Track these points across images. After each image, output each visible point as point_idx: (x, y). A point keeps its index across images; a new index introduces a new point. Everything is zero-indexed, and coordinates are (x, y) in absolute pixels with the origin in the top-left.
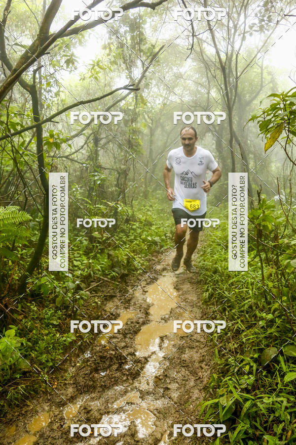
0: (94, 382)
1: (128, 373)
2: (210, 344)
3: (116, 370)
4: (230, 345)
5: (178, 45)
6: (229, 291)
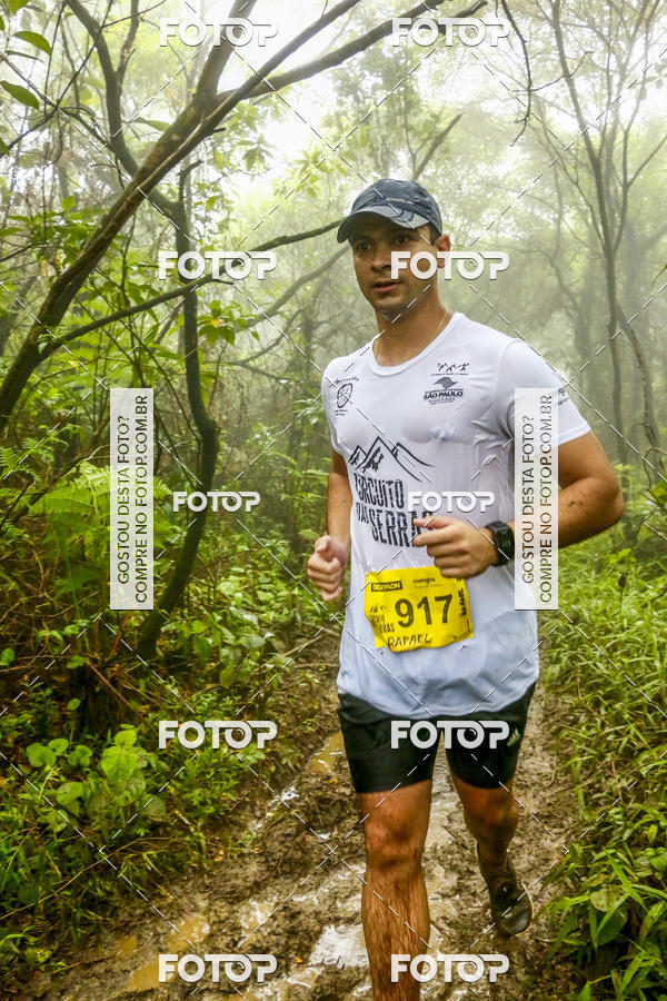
0: (304, 853)
2: (564, 778)
3: (353, 829)
4: (612, 782)
5: (491, 115)
6: (609, 662)
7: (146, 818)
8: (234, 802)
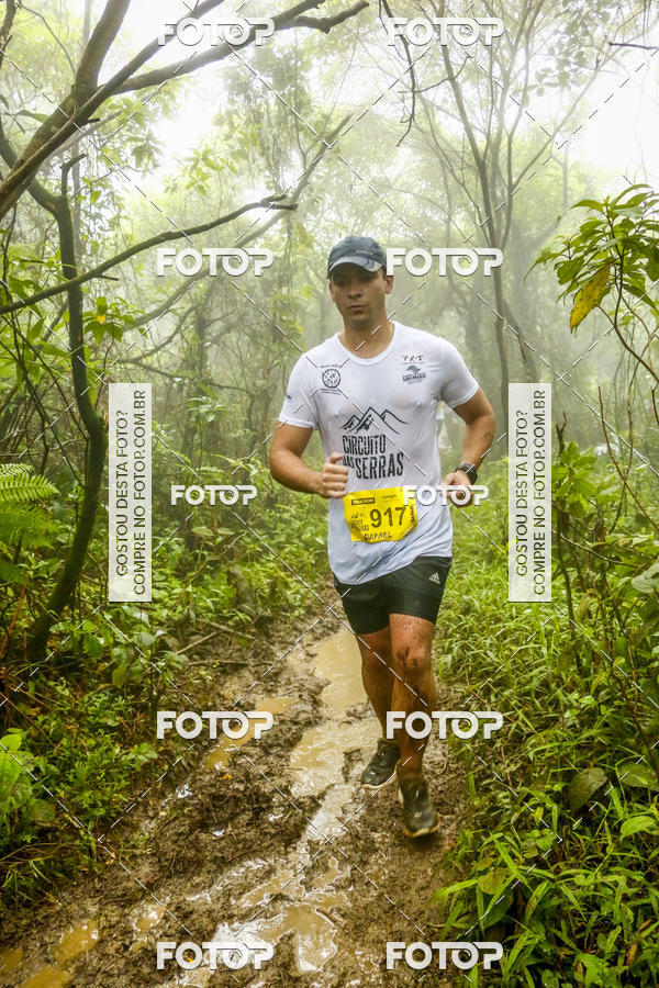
0: (197, 850)
1: (273, 831)
3: (247, 824)
4: (502, 767)
5: (382, 117)
6: (498, 651)
7: (34, 824)
8: (125, 802)
